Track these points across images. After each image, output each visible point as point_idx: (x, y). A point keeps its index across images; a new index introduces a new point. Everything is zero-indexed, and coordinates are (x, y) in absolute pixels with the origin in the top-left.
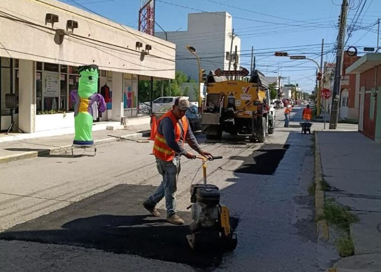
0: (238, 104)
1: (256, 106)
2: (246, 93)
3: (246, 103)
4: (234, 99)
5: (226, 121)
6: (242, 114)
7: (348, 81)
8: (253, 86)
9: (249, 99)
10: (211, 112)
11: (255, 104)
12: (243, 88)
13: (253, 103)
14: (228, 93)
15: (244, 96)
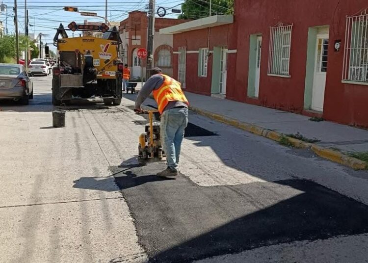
0: (96, 63)
1: (117, 66)
2: (105, 51)
3: (106, 62)
4: (92, 58)
5: (90, 82)
6: (101, 75)
7: (140, 41)
8: (113, 44)
9: (109, 58)
10: (70, 73)
11: (115, 64)
12: (101, 45)
13: (112, 63)
14: (84, 51)
15: (102, 55)
